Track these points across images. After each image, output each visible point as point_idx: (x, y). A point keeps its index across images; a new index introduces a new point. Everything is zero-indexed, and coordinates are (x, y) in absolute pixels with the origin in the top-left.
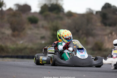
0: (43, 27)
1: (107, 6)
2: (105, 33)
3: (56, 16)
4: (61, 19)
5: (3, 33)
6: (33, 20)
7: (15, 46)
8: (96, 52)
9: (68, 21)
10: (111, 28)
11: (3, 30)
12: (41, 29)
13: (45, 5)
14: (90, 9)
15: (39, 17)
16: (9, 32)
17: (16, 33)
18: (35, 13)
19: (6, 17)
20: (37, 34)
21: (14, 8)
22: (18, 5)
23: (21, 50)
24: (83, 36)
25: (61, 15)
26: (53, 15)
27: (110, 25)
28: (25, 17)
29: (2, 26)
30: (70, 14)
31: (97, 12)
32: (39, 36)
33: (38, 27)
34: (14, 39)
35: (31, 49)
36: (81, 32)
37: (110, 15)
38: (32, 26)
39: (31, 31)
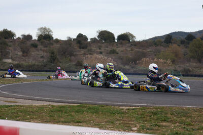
0: (41, 50)
1: (80, 36)
2: (81, 53)
3: (49, 42)
4: (52, 44)
5: (17, 54)
6: (34, 45)
7: (27, 64)
8: (78, 67)
9: (58, 45)
10: (84, 50)
11: (16, 52)
12: (40, 51)
13: (41, 35)
14: (69, 37)
15: (38, 43)
16: (20, 53)
17: (25, 54)
18: (35, 40)
19: (17, 44)
20: (38, 54)
21: (21, 37)
22: (24, 35)
23: (31, 66)
24: (68, 56)
25: (51, 42)
26: (46, 42)
27: (83, 48)
28: (29, 43)
29: (15, 50)
30: (57, 41)
31: (74, 39)
32: (39, 56)
33: (38, 50)
34: (24, 58)
35: (38, 65)
36: (66, 53)
37: (83, 42)
38: (34, 49)
39: (34, 52)
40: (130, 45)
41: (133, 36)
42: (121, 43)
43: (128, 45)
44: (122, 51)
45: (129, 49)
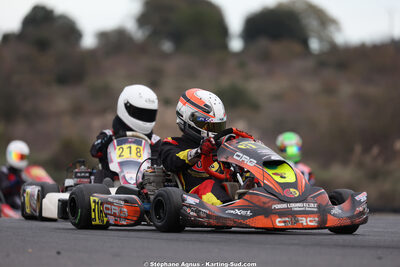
40: (309, 64)
41: (324, 20)
42: (265, 58)
43: (299, 64)
44: (278, 97)
45: (311, 86)
